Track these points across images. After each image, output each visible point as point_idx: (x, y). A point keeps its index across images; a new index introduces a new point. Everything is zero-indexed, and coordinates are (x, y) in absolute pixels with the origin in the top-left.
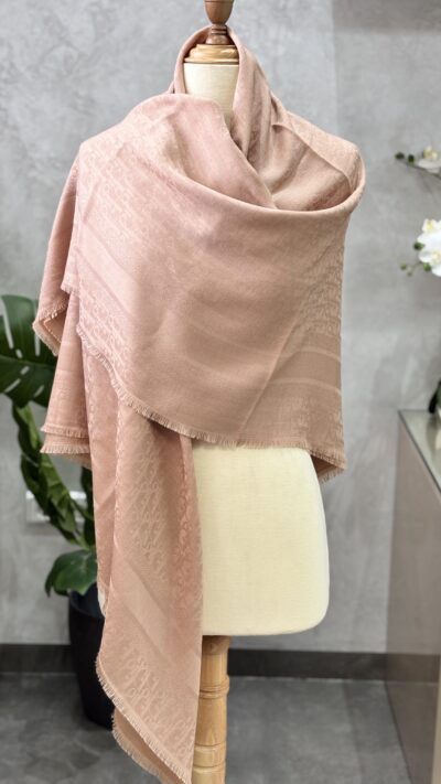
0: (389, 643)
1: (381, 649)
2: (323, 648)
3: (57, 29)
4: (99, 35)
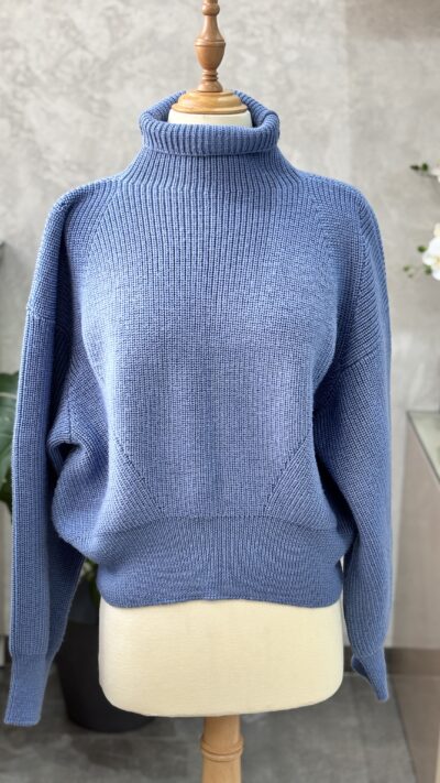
0: (396, 637)
3: (73, 33)
4: (114, 40)
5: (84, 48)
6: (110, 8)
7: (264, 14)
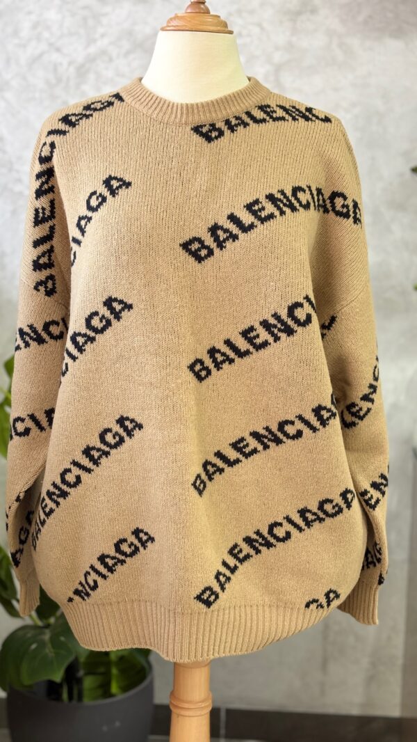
0: (404, 706)
1: (395, 711)
2: (331, 710)
3: (46, 35)
4: (90, 41)
5: (58, 50)
6: (85, 8)
7: (252, 12)
